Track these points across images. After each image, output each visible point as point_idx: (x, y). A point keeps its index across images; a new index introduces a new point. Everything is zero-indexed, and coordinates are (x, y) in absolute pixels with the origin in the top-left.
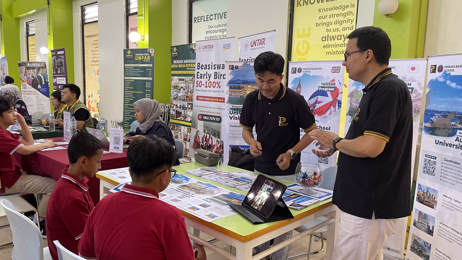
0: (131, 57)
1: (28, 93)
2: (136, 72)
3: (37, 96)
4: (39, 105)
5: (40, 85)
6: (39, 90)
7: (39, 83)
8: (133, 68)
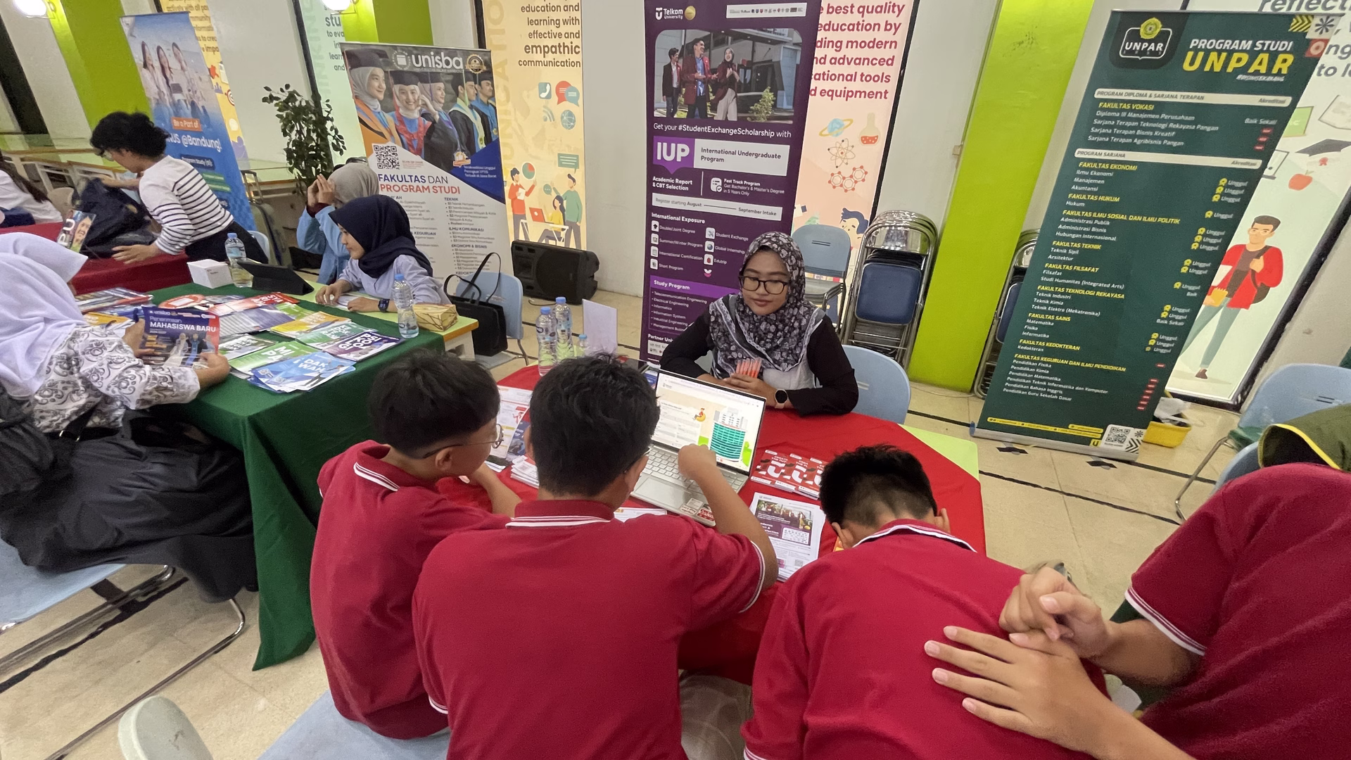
0: (1155, 53)
1: (407, 184)
2: (1167, 130)
3: (450, 195)
4: (462, 231)
5: (463, 151)
6: (459, 173)
7: (461, 143)
8: (1151, 107)
